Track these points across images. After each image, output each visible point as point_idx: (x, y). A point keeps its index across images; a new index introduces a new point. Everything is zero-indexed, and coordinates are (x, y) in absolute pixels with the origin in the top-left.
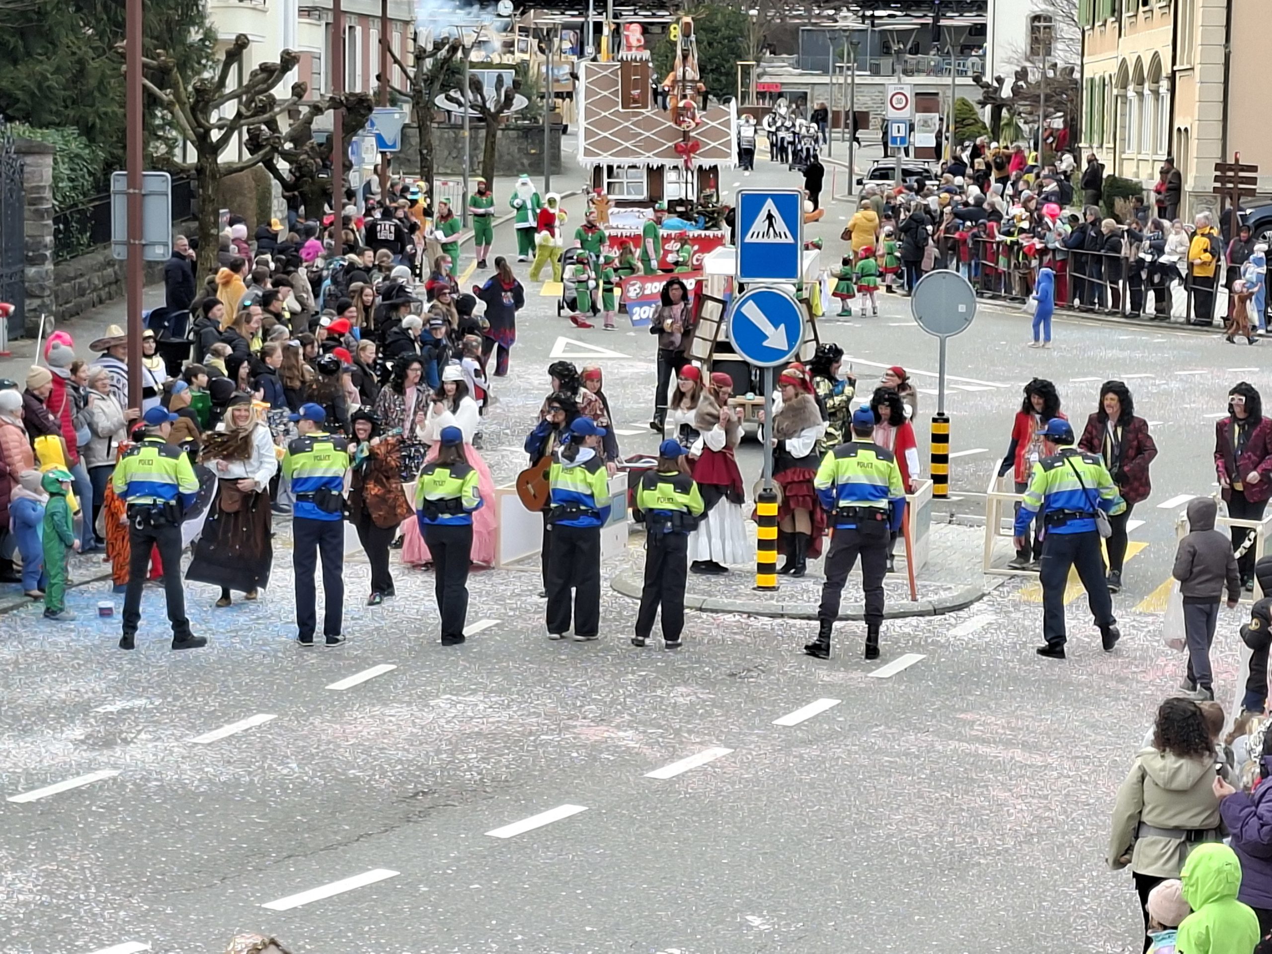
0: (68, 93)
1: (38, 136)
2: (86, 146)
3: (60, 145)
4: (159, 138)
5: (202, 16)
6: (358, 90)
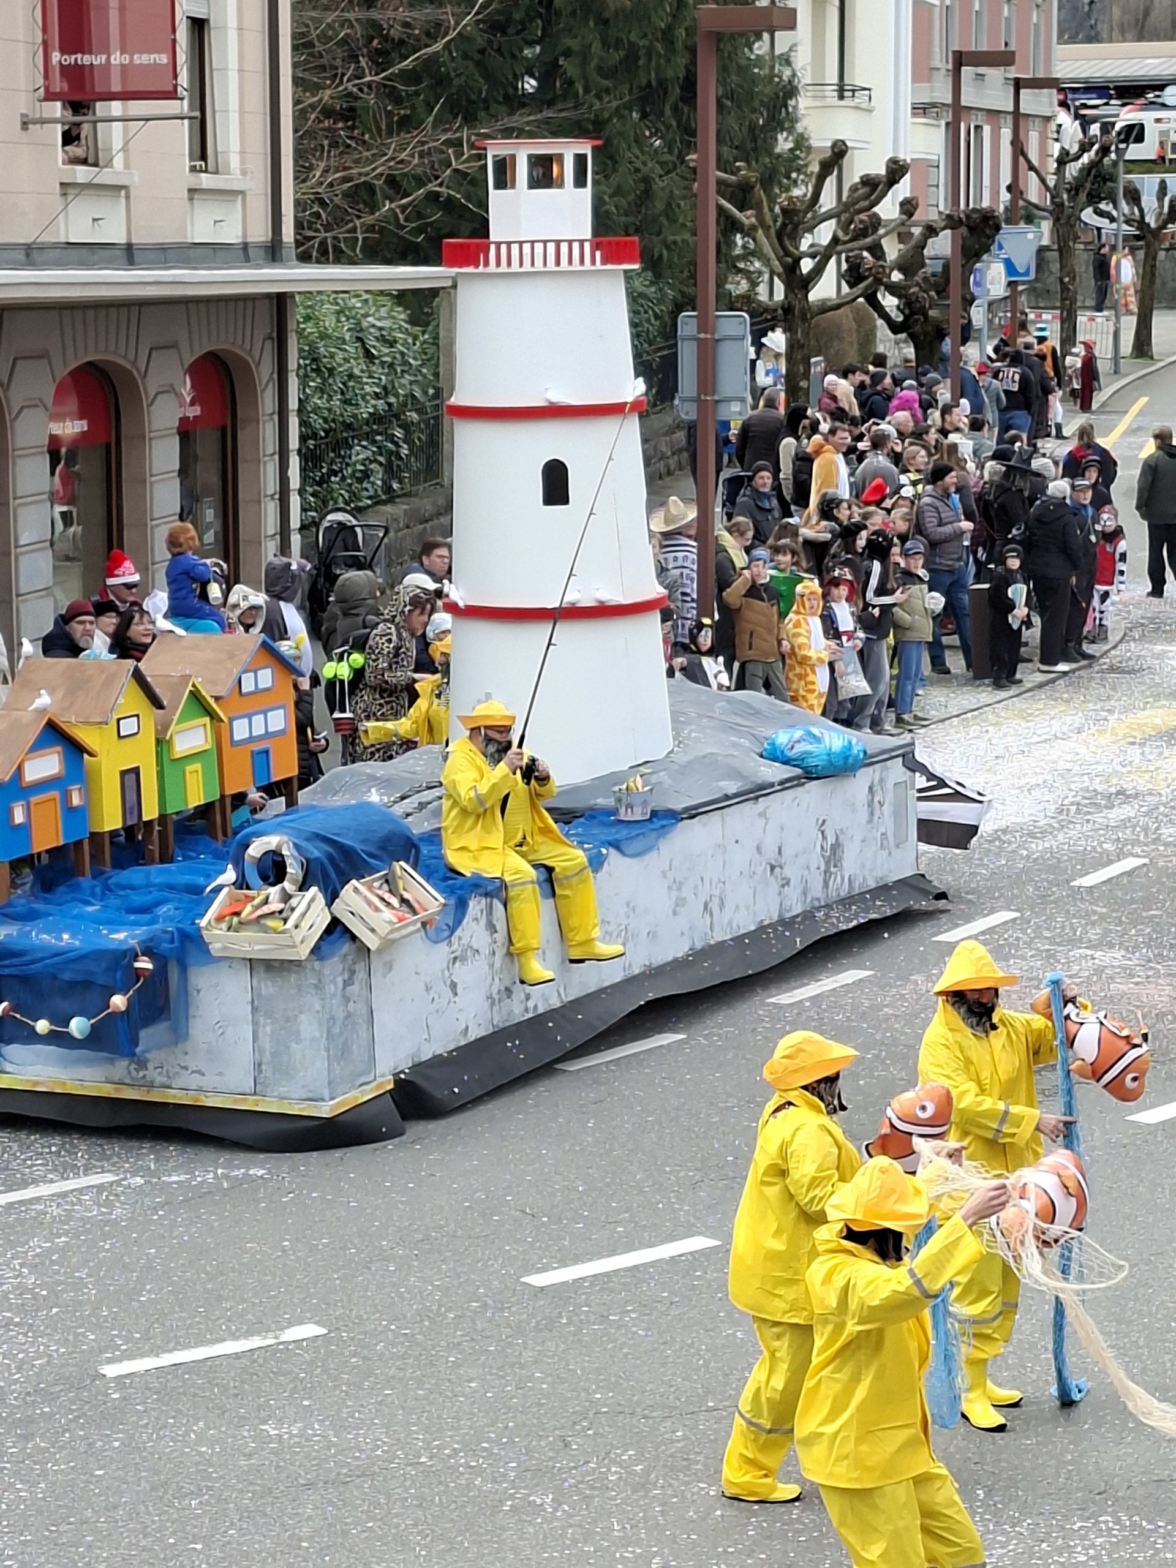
0: (631, 219)
2: (652, 283)
4: (740, 271)
5: (793, 120)
6: (986, 204)
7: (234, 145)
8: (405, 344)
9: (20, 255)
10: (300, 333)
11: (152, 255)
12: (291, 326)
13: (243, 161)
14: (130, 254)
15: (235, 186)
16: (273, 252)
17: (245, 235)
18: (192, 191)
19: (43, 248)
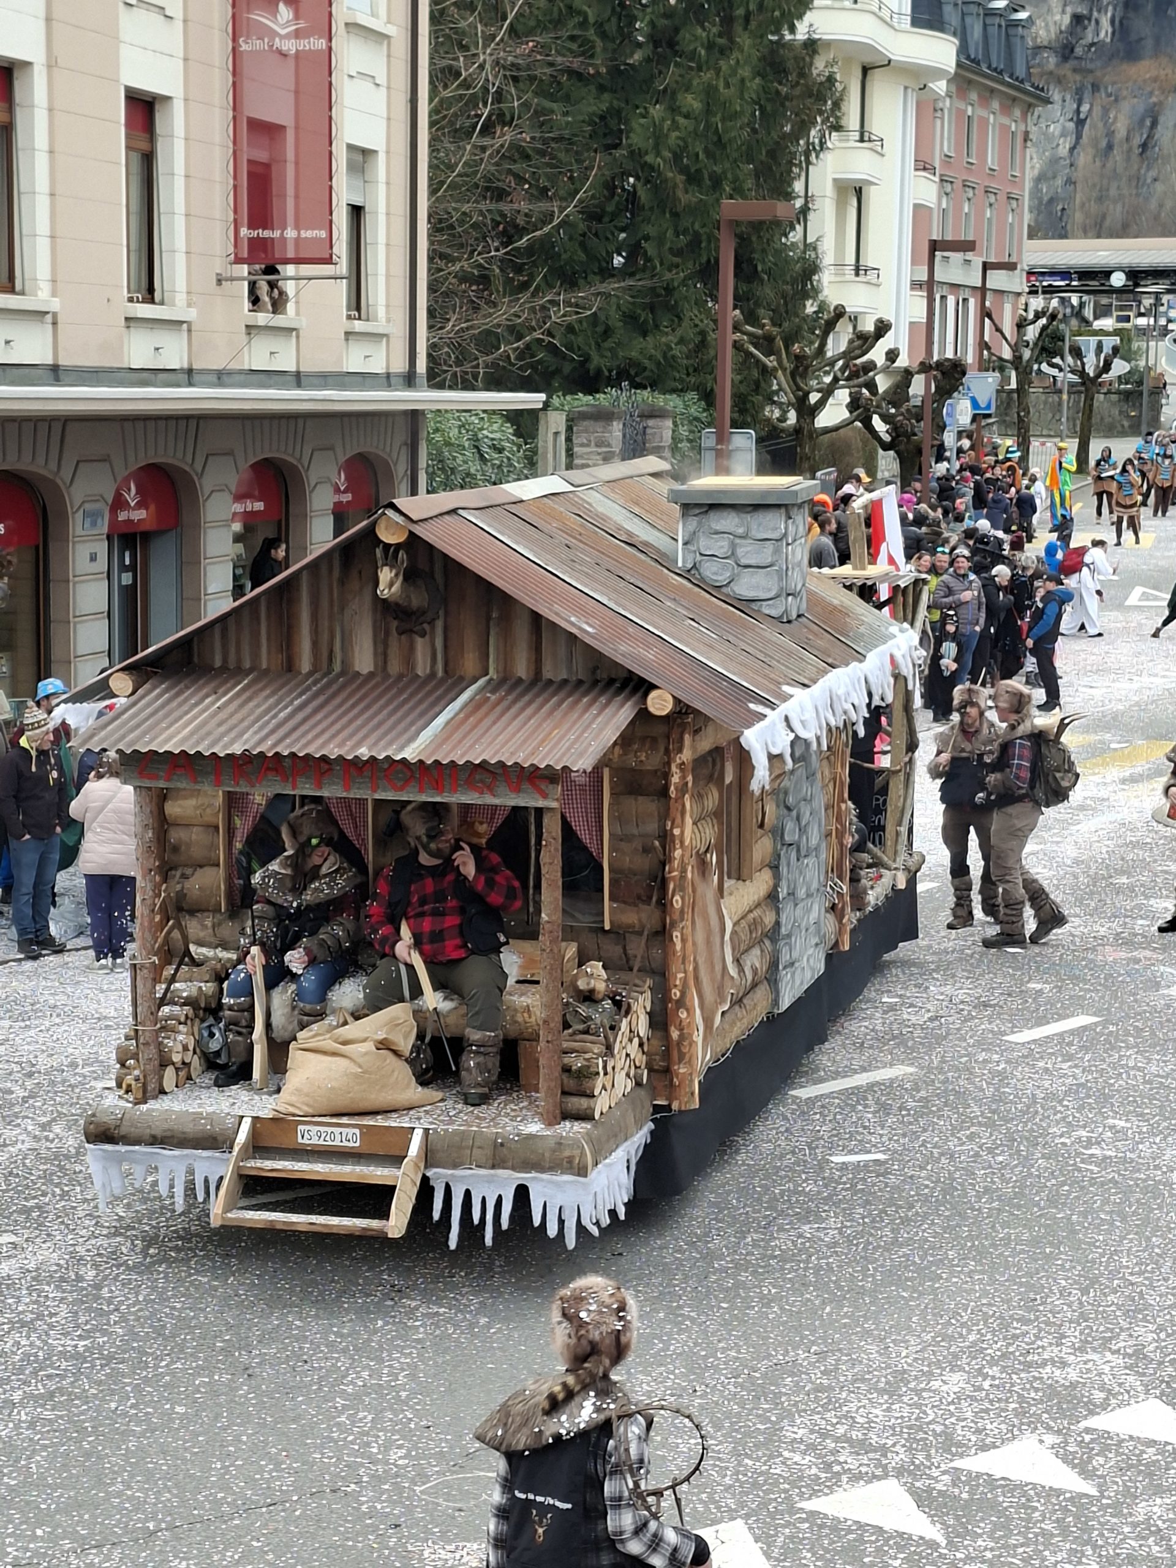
0: (691, 362)
1: (660, 400)
2: (705, 410)
3: (680, 408)
4: (774, 402)
5: (816, 291)
7: (381, 299)
8: (511, 452)
9: (213, 378)
10: (429, 441)
11: (315, 381)
12: (423, 435)
13: (387, 312)
14: (298, 379)
15: (381, 331)
16: (409, 379)
17: (388, 367)
18: (347, 334)
19: (230, 373)
